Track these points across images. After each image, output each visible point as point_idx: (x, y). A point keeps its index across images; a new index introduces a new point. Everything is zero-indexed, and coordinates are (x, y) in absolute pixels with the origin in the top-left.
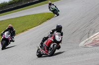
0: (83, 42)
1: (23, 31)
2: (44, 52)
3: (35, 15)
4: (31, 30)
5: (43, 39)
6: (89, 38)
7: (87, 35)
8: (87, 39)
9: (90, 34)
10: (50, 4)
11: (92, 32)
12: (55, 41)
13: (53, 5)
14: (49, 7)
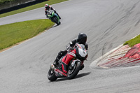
0: (96, 61)
1: (11, 45)
2: (61, 73)
3: (28, 22)
4: (21, 43)
5: (59, 54)
6: (104, 56)
7: (101, 51)
8: (101, 57)
9: (106, 50)
10: (48, 8)
11: (107, 47)
12: (78, 56)
13: (52, 9)
14: (46, 12)
